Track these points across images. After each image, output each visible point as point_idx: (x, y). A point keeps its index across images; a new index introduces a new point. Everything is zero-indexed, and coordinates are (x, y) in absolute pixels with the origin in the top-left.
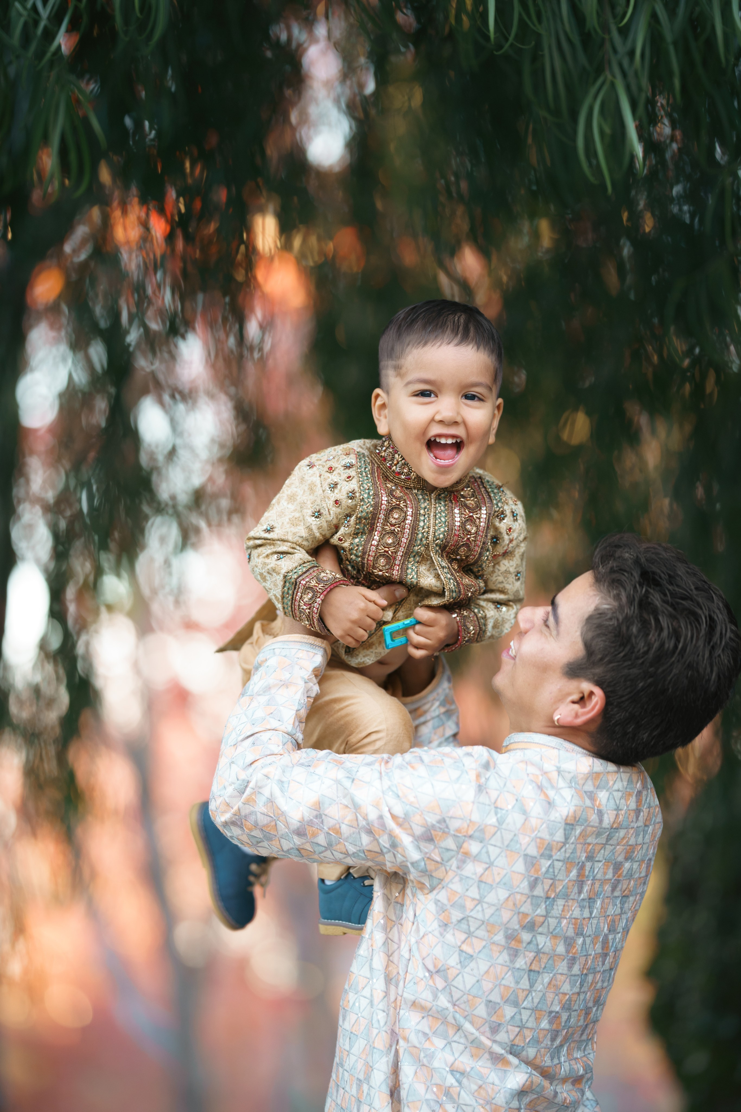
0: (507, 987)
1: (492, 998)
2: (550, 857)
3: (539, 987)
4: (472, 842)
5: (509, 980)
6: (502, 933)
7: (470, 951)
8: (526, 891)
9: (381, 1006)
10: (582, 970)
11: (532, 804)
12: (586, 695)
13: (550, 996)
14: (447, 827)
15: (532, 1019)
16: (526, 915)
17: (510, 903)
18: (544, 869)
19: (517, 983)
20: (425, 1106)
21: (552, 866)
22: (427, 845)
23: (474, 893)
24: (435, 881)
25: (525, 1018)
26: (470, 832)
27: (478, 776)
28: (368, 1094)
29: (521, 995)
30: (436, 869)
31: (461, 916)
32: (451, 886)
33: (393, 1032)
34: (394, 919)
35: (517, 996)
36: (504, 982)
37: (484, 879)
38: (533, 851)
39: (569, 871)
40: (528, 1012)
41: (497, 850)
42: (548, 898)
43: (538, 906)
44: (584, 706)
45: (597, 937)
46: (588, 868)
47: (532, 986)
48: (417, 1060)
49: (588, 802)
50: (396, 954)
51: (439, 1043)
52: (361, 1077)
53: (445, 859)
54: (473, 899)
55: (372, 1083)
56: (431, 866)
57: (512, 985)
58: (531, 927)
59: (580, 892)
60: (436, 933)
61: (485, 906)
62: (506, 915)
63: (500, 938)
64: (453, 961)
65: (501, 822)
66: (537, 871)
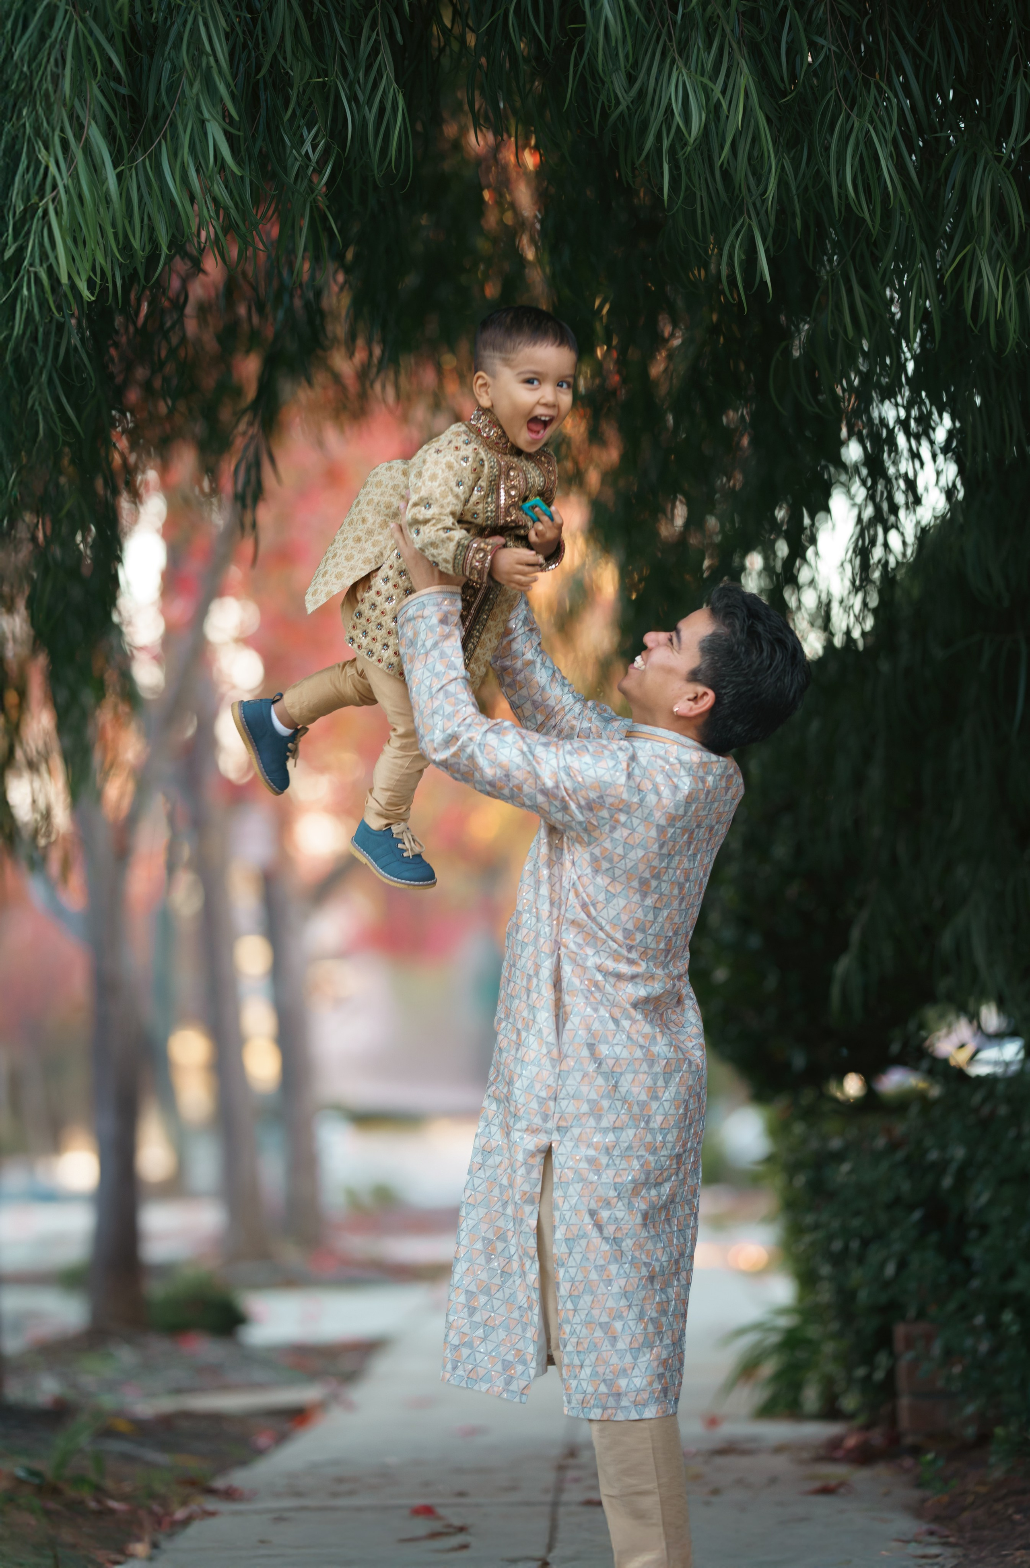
0: (638, 919)
1: (627, 926)
2: (674, 826)
3: (660, 919)
4: (621, 814)
5: (640, 914)
6: (637, 880)
7: (613, 891)
8: (657, 851)
9: (547, 922)
10: (686, 906)
11: (662, 788)
12: (699, 695)
13: (667, 925)
14: (604, 802)
15: (654, 942)
16: (655, 868)
17: (645, 859)
18: (669, 835)
19: (646, 916)
20: (580, 994)
21: (674, 832)
22: (588, 813)
23: (620, 850)
24: (592, 839)
25: (649, 941)
26: (621, 807)
27: (628, 766)
28: (537, 985)
29: (648, 925)
30: (594, 831)
31: (609, 866)
32: (604, 844)
33: (556, 941)
34: (555, 859)
35: (645, 926)
36: (636, 915)
37: (628, 841)
38: (663, 822)
39: (683, 835)
40: (652, 937)
41: (638, 821)
42: (669, 855)
43: (663, 861)
44: (696, 703)
45: (696, 881)
46: (695, 833)
47: (655, 918)
48: (574, 961)
49: (701, 786)
50: (558, 885)
51: (590, 951)
52: (531, 973)
53: (601, 824)
54: (619, 855)
55: (541, 976)
56: (590, 828)
57: (642, 917)
58: (657, 876)
59: (689, 850)
60: (590, 876)
61: (628, 861)
62: (642, 867)
63: (635, 884)
64: (601, 897)
65: (642, 800)
66: (665, 836)
